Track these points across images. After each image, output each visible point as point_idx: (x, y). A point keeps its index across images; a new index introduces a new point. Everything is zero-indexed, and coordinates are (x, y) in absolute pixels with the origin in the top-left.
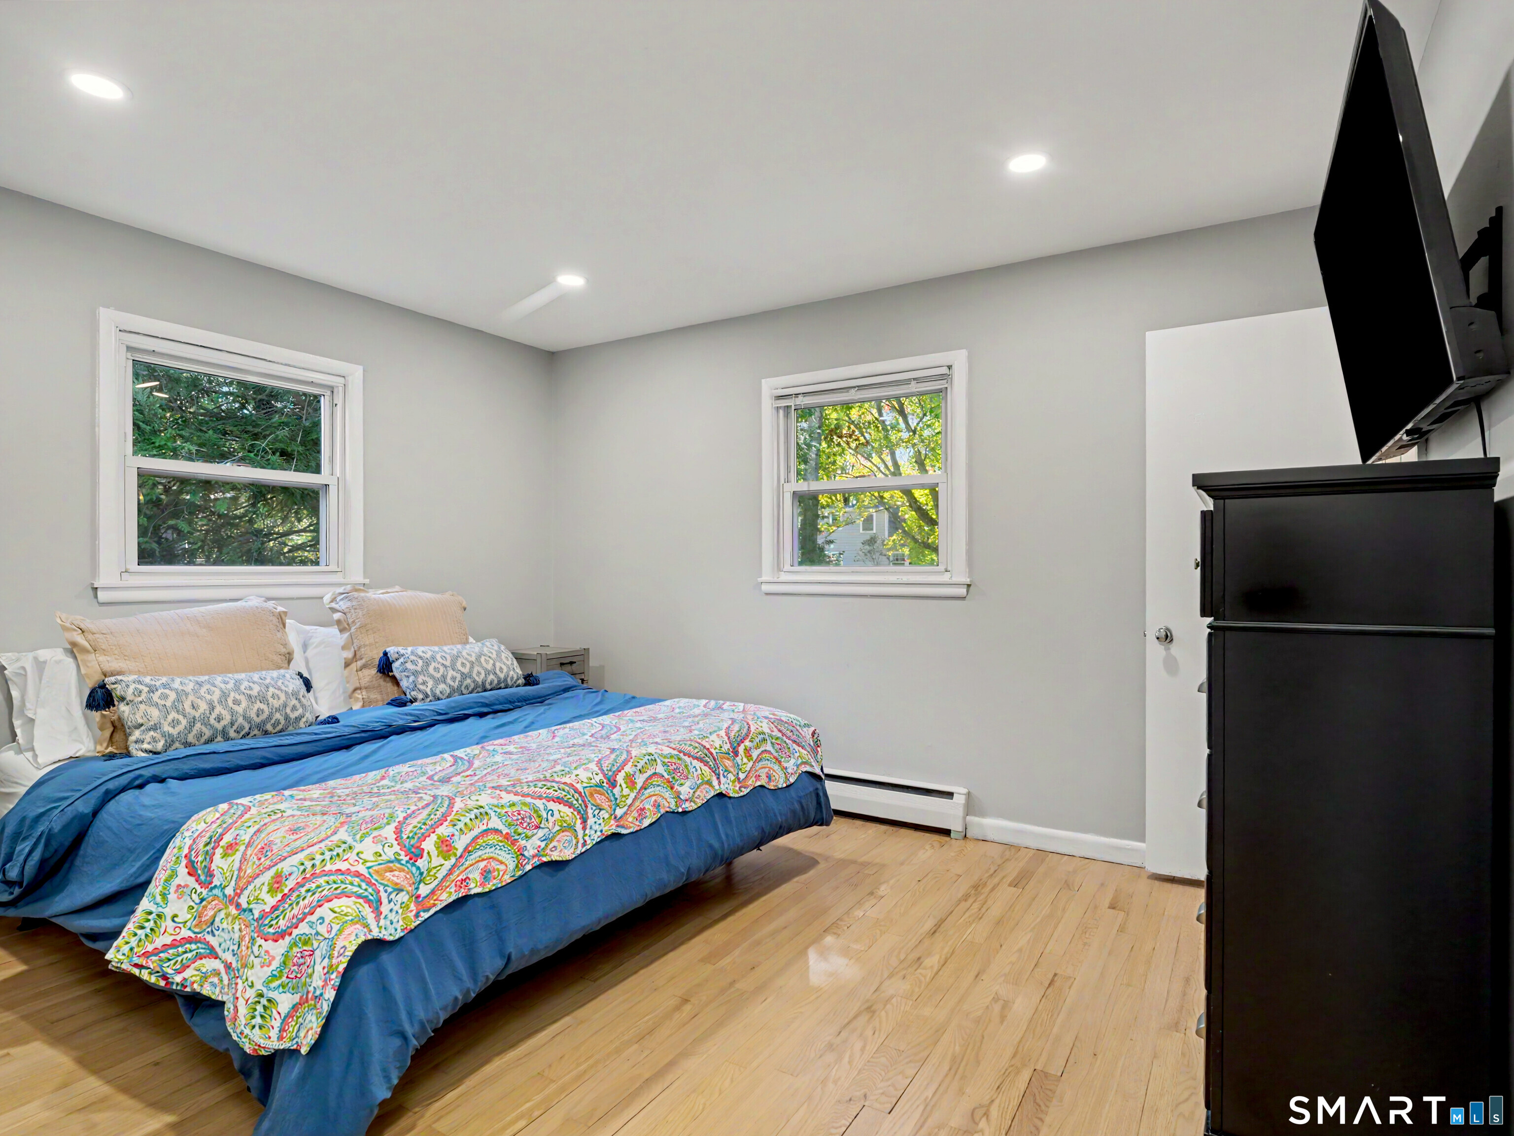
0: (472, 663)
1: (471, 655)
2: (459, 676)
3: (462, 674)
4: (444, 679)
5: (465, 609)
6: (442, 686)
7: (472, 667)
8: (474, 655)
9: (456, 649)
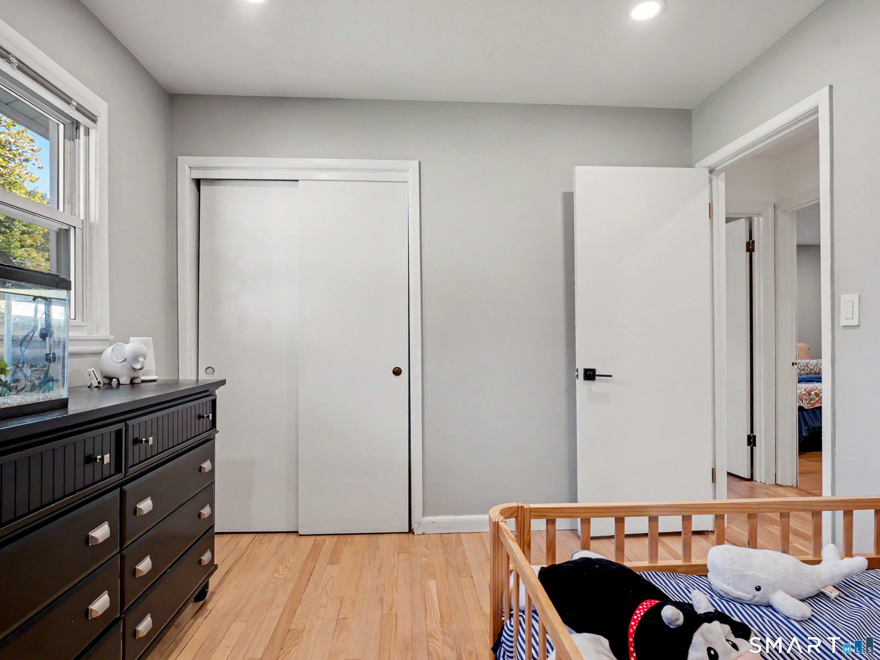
0: (814, 366)
1: (813, 363)
2: (809, 370)
3: (811, 369)
4: (804, 370)
5: (809, 349)
6: (803, 372)
7: (814, 367)
8: (815, 363)
9: (808, 361)
